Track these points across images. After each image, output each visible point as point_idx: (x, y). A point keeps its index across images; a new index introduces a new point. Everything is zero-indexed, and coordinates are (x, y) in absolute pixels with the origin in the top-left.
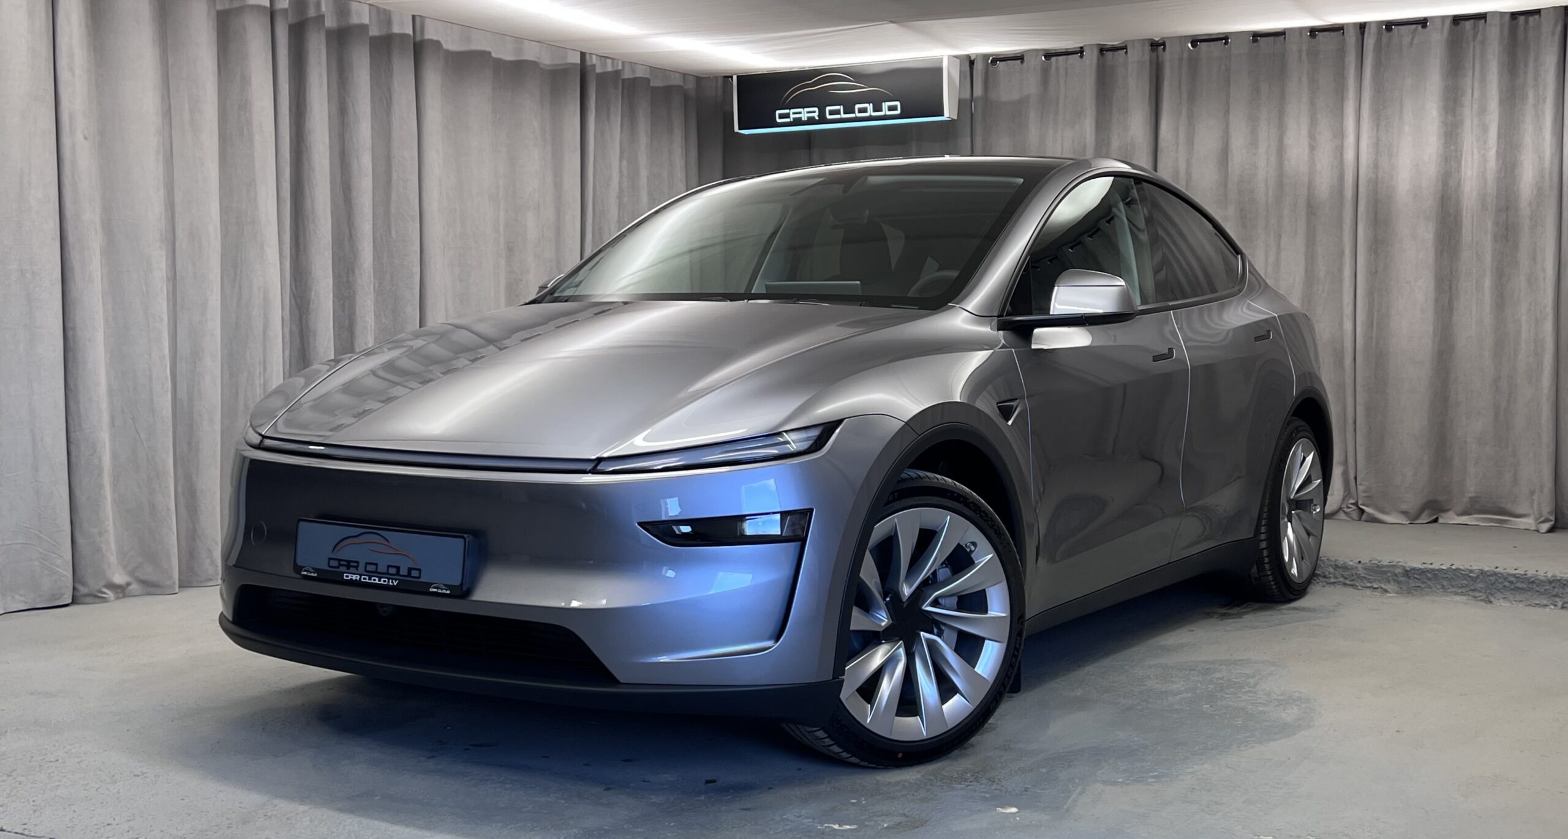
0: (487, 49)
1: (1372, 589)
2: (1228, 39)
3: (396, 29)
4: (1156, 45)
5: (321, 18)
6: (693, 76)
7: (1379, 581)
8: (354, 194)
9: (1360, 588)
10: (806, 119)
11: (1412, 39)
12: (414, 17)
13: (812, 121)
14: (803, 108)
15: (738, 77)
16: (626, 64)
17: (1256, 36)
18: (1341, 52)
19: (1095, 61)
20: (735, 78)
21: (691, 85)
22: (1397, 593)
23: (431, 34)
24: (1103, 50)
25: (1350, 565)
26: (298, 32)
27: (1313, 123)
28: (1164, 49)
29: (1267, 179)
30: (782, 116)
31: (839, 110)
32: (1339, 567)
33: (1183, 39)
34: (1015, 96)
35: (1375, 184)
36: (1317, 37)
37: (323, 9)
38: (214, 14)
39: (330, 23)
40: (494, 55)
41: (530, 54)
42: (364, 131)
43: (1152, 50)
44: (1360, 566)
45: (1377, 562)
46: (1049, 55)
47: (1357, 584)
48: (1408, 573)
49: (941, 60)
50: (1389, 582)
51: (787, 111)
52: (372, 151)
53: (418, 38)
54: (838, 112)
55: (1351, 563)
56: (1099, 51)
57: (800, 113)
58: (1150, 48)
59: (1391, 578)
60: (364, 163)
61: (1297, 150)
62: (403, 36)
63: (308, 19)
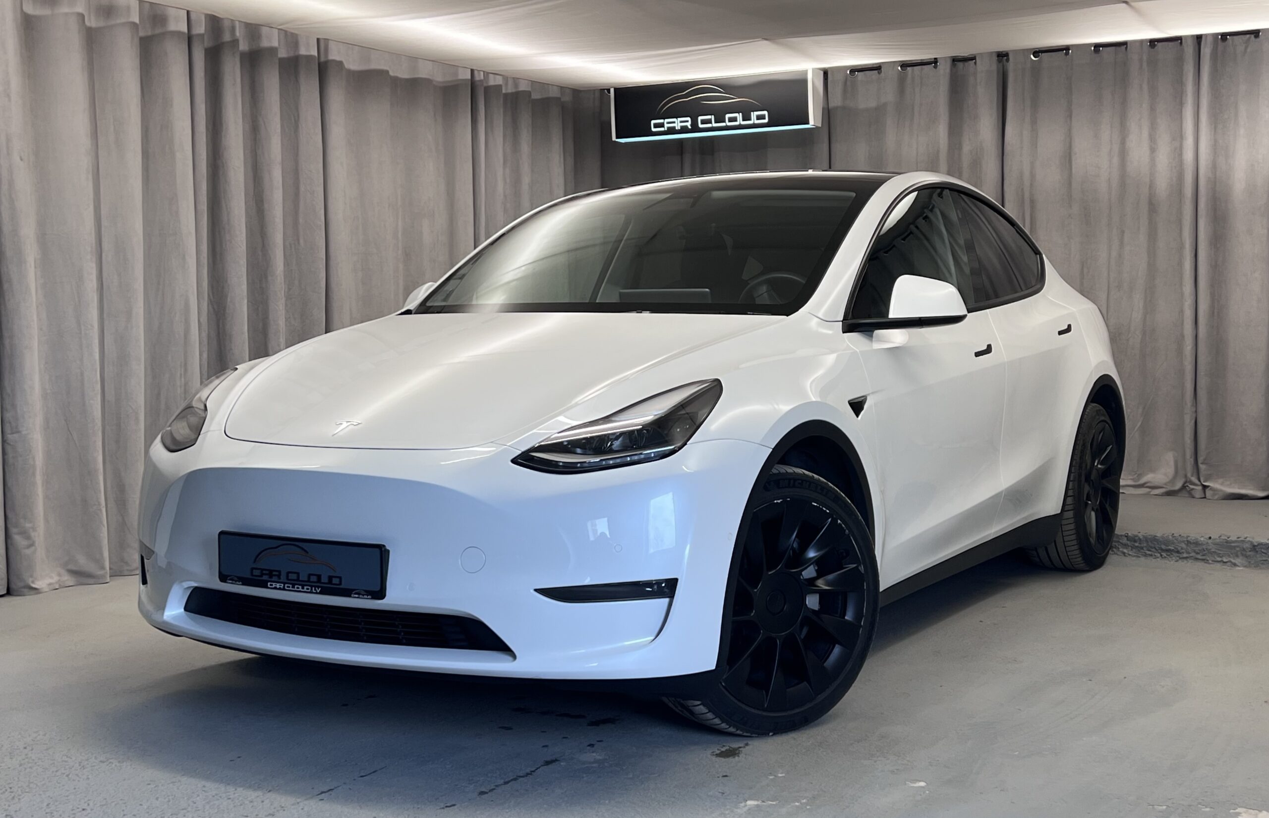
0: (385, 68)
1: (1222, 563)
2: (1069, 50)
3: (303, 51)
4: (1002, 56)
5: (235, 42)
6: (569, 88)
7: (1229, 556)
8: (266, 206)
9: (1210, 562)
10: (679, 128)
11: (1246, 48)
12: (318, 40)
13: (684, 130)
14: (677, 118)
15: (616, 89)
16: (509, 79)
17: (1097, 46)
18: (1180, 60)
19: (948, 70)
20: (612, 90)
21: (567, 98)
22: (1245, 567)
23: (334, 55)
24: (955, 60)
25: (1201, 541)
26: (214, 55)
27: (1153, 127)
28: (1008, 60)
30: (656, 126)
31: (711, 119)
32: (1190, 543)
33: (1025, 52)
34: (873, 104)
35: (1214, 183)
36: (1156, 47)
37: (238, 34)
38: (137, 41)
39: (243, 46)
40: (391, 73)
41: (424, 71)
42: (275, 147)
43: (999, 61)
44: (1210, 541)
45: (1226, 538)
46: (905, 65)
47: (1208, 559)
48: (1255, 548)
49: (806, 72)
50: (1237, 556)
51: (661, 121)
52: (282, 165)
53: (323, 59)
54: (709, 121)
55: (1202, 539)
56: (952, 60)
57: (674, 122)
58: (997, 58)
59: (1239, 553)
60: (276, 177)
61: (1138, 152)
62: (309, 58)
63: (223, 43)
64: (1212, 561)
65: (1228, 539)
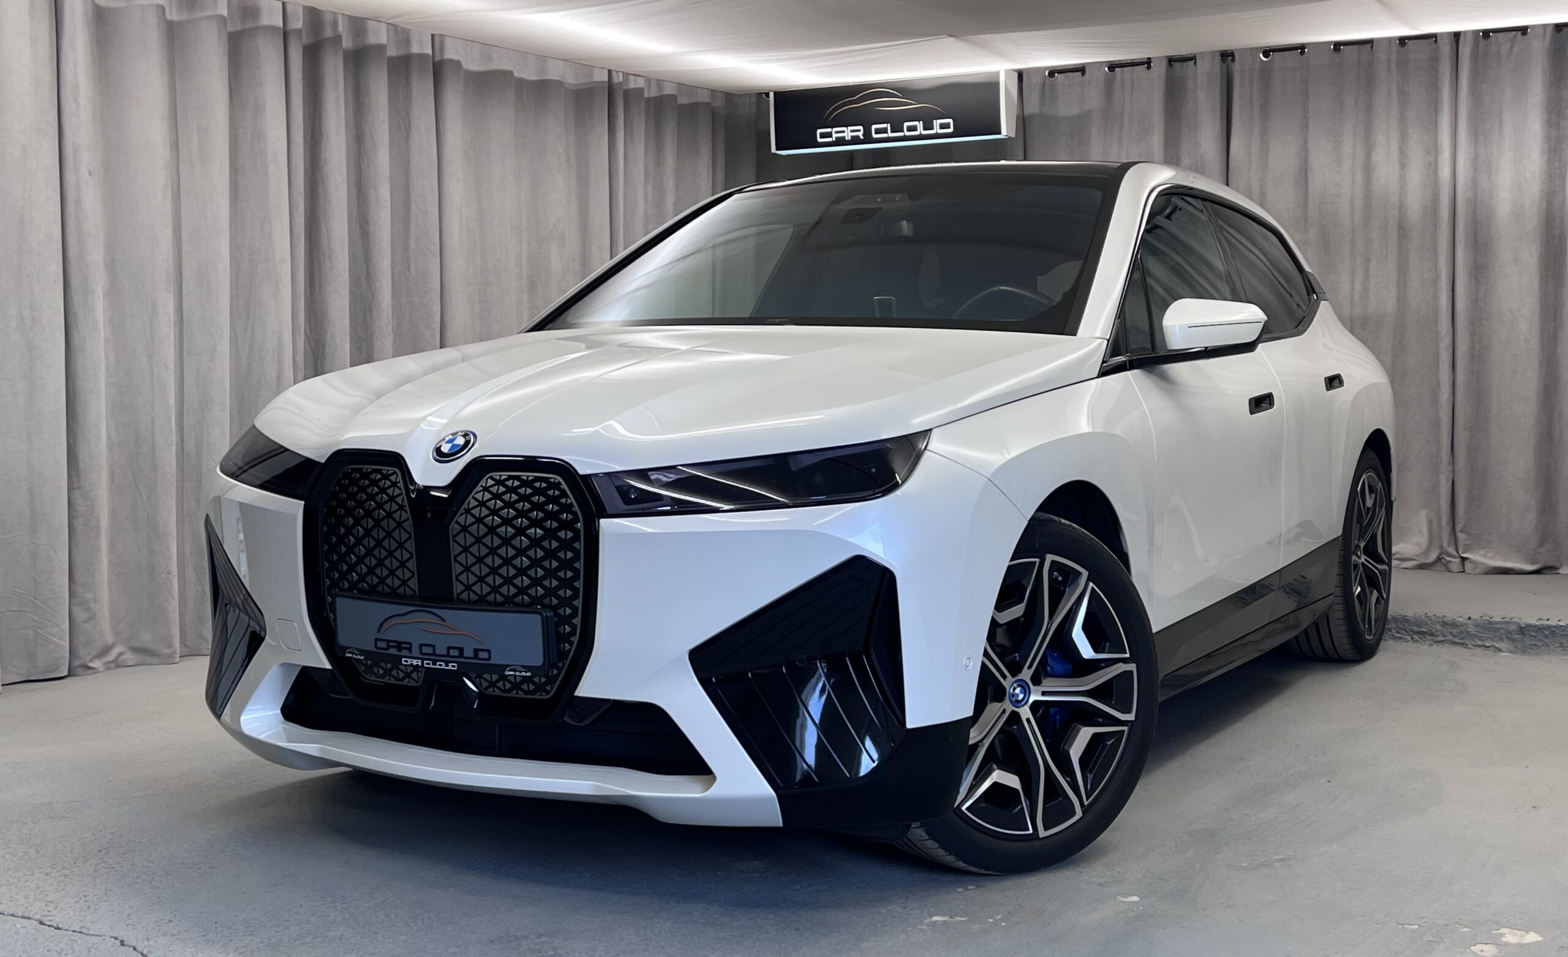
0: (509, 68)
1: (1483, 648)
2: (1305, 48)
3: (415, 49)
4: (1227, 56)
5: (337, 39)
6: (722, 92)
7: (1492, 640)
8: (371, 228)
9: (1470, 646)
10: (850, 138)
11: (1512, 47)
12: (433, 36)
13: (855, 141)
14: (847, 127)
15: (775, 93)
16: (652, 81)
17: (1338, 45)
18: (1434, 61)
19: (1163, 72)
20: (772, 95)
21: (719, 103)
22: (1511, 652)
23: (450, 54)
24: (1171, 61)
25: (1459, 621)
26: (313, 53)
27: (1403, 138)
28: (1233, 60)
29: (1352, 199)
30: (823, 136)
31: (886, 129)
32: (1447, 624)
33: (1254, 51)
34: (1075, 111)
35: (1475, 204)
36: (1407, 46)
37: (340, 29)
38: (225, 37)
39: (347, 43)
40: (516, 75)
41: (554, 73)
42: (382, 160)
43: (1223, 62)
44: (1469, 622)
45: (1488, 618)
46: (1112, 66)
47: (1468, 643)
48: (1523, 630)
49: (997, 74)
50: (1502, 639)
51: (829, 130)
52: (390, 180)
53: (437, 59)
54: (885, 131)
55: (1460, 620)
56: (1168, 62)
57: (843, 132)
58: (1220, 58)
59: (1504, 636)
60: (383, 194)
61: (1386, 169)
62: (422, 57)
63: (324, 40)
64: (1472, 645)
65: (1491, 620)
